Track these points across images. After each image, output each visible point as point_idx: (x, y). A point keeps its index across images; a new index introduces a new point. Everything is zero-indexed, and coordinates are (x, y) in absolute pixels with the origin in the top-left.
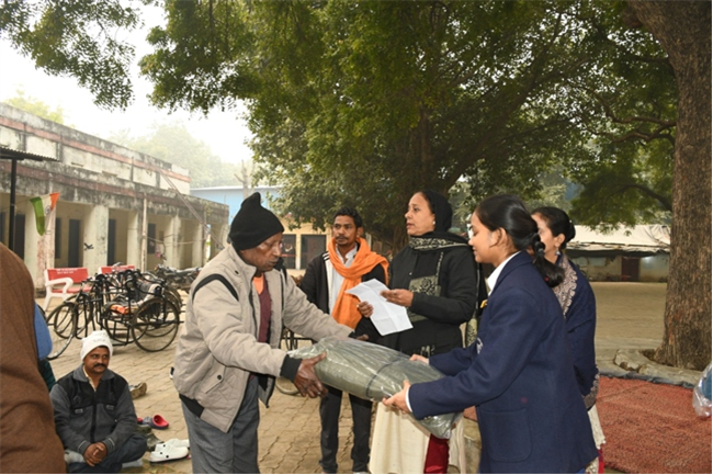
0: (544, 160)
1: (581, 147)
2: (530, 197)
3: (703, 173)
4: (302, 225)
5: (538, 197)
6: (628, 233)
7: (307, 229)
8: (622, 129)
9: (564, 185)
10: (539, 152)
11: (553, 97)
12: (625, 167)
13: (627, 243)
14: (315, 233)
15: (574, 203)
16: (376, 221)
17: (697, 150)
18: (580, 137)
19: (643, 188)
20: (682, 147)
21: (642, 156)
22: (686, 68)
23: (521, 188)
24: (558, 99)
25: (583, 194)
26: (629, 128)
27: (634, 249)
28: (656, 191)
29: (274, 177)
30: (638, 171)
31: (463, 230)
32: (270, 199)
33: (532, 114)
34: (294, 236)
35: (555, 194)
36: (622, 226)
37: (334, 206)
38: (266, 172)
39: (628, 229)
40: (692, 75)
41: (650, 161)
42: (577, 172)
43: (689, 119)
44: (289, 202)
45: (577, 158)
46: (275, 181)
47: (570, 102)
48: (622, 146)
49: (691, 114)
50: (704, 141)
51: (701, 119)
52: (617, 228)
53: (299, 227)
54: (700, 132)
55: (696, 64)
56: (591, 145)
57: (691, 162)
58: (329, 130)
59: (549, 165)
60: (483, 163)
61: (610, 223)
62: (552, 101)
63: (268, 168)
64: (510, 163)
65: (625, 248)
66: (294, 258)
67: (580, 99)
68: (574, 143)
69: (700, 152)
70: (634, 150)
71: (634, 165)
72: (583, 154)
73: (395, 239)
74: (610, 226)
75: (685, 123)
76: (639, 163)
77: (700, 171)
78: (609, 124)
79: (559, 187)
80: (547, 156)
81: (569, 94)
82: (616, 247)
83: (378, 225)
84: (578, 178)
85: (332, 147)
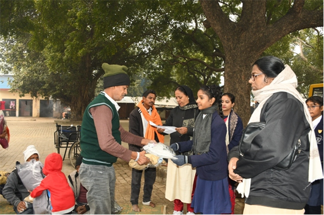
0: (136, 69)
1: (151, 65)
4: (25, 95)
5: (134, 85)
6: (167, 101)
7: (28, 97)
8: (167, 58)
9: (140, 80)
10: (134, 66)
11: (140, 42)
12: (168, 73)
13: (167, 105)
14: (32, 99)
15: (148, 88)
16: (65, 94)
18: (151, 61)
19: (175, 82)
20: (228, 73)
21: (175, 70)
22: (228, 46)
24: (142, 44)
25: (152, 84)
26: (170, 58)
27: (170, 107)
28: (179, 84)
29: (7, 70)
30: (172, 76)
32: (10, 81)
33: (132, 49)
34: (15, 100)
35: (137, 84)
36: (166, 98)
37: (43, 86)
38: (2, 67)
39: (168, 99)
40: (231, 49)
41: (177, 72)
42: (149, 75)
44: (21, 83)
45: (149, 69)
46: (7, 73)
47: (147, 46)
48: (167, 65)
49: (231, 62)
52: (164, 99)
53: (23, 96)
55: (232, 46)
56: (155, 64)
57: (231, 78)
58: (57, 51)
59: (138, 71)
61: (161, 96)
62: (140, 45)
63: (3, 65)
65: (167, 107)
66: (15, 111)
67: (151, 45)
68: (148, 63)
70: (172, 68)
71: (171, 73)
72: (152, 67)
73: (72, 102)
74: (161, 98)
76: (173, 73)
78: (162, 56)
79: (138, 81)
80: (137, 66)
81: (147, 42)
82: (163, 106)
83: (66, 96)
84: (149, 77)
85: (60, 59)
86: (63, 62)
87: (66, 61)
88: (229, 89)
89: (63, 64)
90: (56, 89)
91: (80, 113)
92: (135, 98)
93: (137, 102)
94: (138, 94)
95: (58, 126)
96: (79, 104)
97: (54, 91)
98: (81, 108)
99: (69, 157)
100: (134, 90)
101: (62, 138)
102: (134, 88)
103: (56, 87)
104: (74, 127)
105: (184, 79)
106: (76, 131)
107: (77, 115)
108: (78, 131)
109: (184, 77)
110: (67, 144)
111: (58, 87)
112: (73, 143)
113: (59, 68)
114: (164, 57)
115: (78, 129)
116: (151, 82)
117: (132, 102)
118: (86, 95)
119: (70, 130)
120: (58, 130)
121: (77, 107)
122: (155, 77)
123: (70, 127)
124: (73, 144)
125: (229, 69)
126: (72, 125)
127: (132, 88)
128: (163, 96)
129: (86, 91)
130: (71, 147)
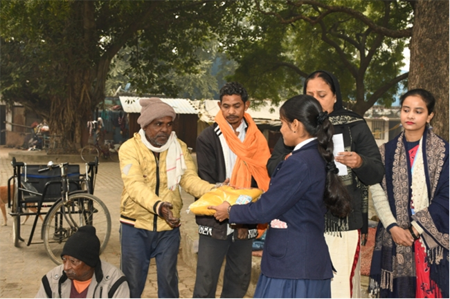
0: (201, 34)
1: (235, 24)
2: (186, 71)
3: (438, 62)
5: (196, 72)
6: (272, 110)
8: (273, 8)
10: (197, 26)
12: (275, 45)
13: (273, 118)
15: (229, 79)
16: (34, 91)
17: (434, 43)
18: (236, 14)
19: (290, 66)
20: (421, 40)
21: (291, 37)
23: (178, 63)
25: (237, 71)
26: (281, 8)
28: (302, 69)
30: (285, 51)
31: (114, 103)
35: (202, 69)
36: (269, 102)
39: (273, 106)
41: (297, 42)
42: (230, 48)
43: (429, 16)
45: (231, 33)
48: (272, 25)
49: (430, 12)
50: (440, 35)
51: (440, 17)
52: (265, 104)
54: (438, 28)
56: (245, 23)
57: (428, 52)
59: (205, 40)
60: (143, 34)
61: (258, 99)
64: (169, 36)
65: (272, 123)
68: (229, 19)
69: (437, 45)
70: (284, 30)
71: (283, 44)
72: (238, 31)
73: (52, 111)
74: (258, 102)
75: (426, 19)
76: (287, 43)
77: (436, 61)
79: (206, 63)
80: (204, 28)
82: (264, 122)
83: (36, 95)
84: (232, 54)
85: (17, 6)
86: (26, 15)
87: (32, 12)
88: (422, 79)
89: (26, 20)
90: (11, 78)
91: (71, 135)
92: (198, 102)
93: (202, 111)
94: (204, 93)
95: (17, 166)
96: (69, 115)
97: (7, 84)
98: (74, 124)
99: (43, 237)
100: (194, 85)
101: (26, 193)
102: (195, 79)
103: (12, 74)
104: (55, 168)
105: (313, 56)
106: (60, 177)
107: (63, 140)
108: (65, 177)
109: (314, 52)
110: (40, 207)
111: (16, 73)
112: (52, 204)
113: (17, 28)
114: (266, 6)
115: (65, 171)
116: (236, 65)
117: (192, 111)
118: (85, 95)
119: (46, 174)
120: (18, 174)
121: (63, 122)
122: (246, 54)
123: (46, 166)
124: (53, 207)
125: (425, 30)
126: (50, 163)
127: (189, 80)
128: (262, 98)
129: (85, 86)
130: (48, 214)
